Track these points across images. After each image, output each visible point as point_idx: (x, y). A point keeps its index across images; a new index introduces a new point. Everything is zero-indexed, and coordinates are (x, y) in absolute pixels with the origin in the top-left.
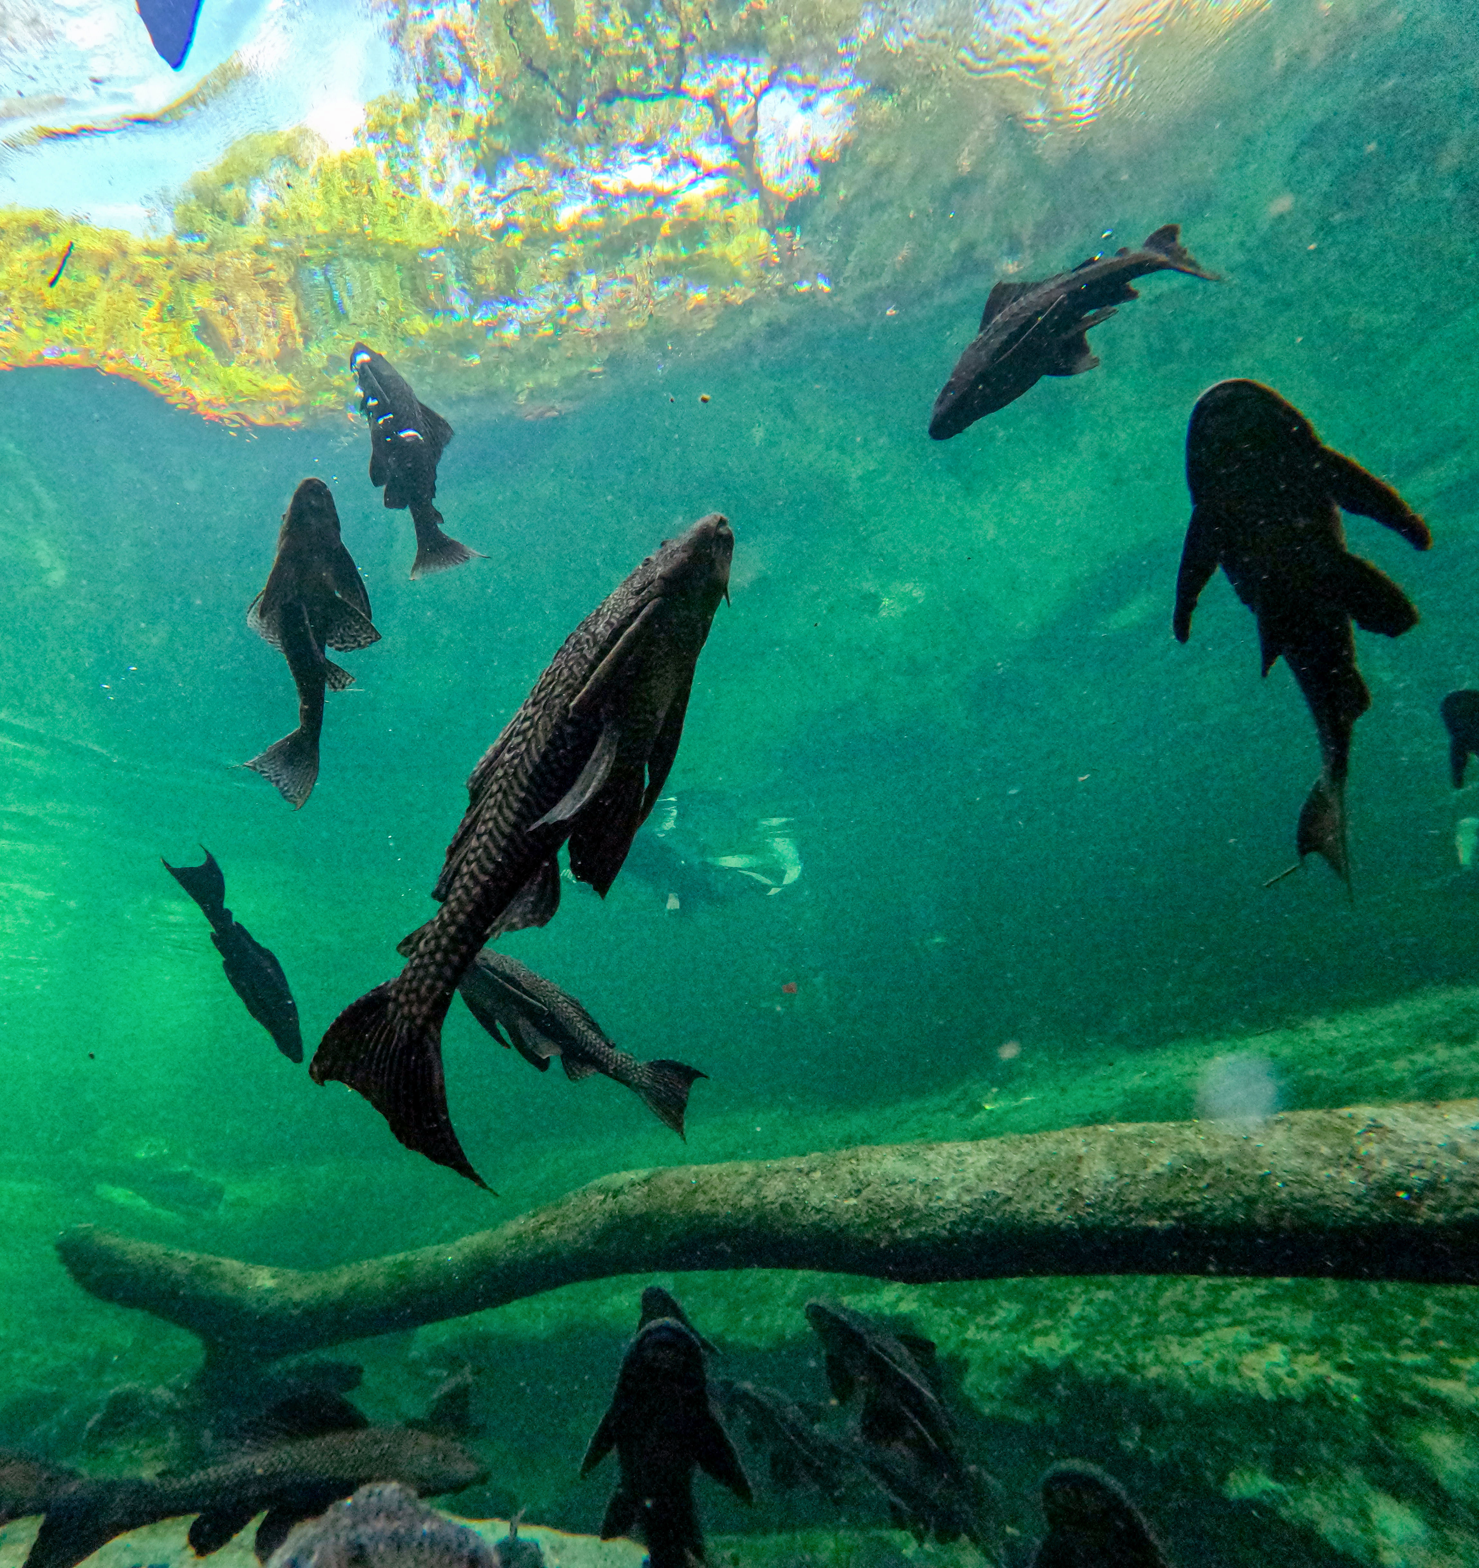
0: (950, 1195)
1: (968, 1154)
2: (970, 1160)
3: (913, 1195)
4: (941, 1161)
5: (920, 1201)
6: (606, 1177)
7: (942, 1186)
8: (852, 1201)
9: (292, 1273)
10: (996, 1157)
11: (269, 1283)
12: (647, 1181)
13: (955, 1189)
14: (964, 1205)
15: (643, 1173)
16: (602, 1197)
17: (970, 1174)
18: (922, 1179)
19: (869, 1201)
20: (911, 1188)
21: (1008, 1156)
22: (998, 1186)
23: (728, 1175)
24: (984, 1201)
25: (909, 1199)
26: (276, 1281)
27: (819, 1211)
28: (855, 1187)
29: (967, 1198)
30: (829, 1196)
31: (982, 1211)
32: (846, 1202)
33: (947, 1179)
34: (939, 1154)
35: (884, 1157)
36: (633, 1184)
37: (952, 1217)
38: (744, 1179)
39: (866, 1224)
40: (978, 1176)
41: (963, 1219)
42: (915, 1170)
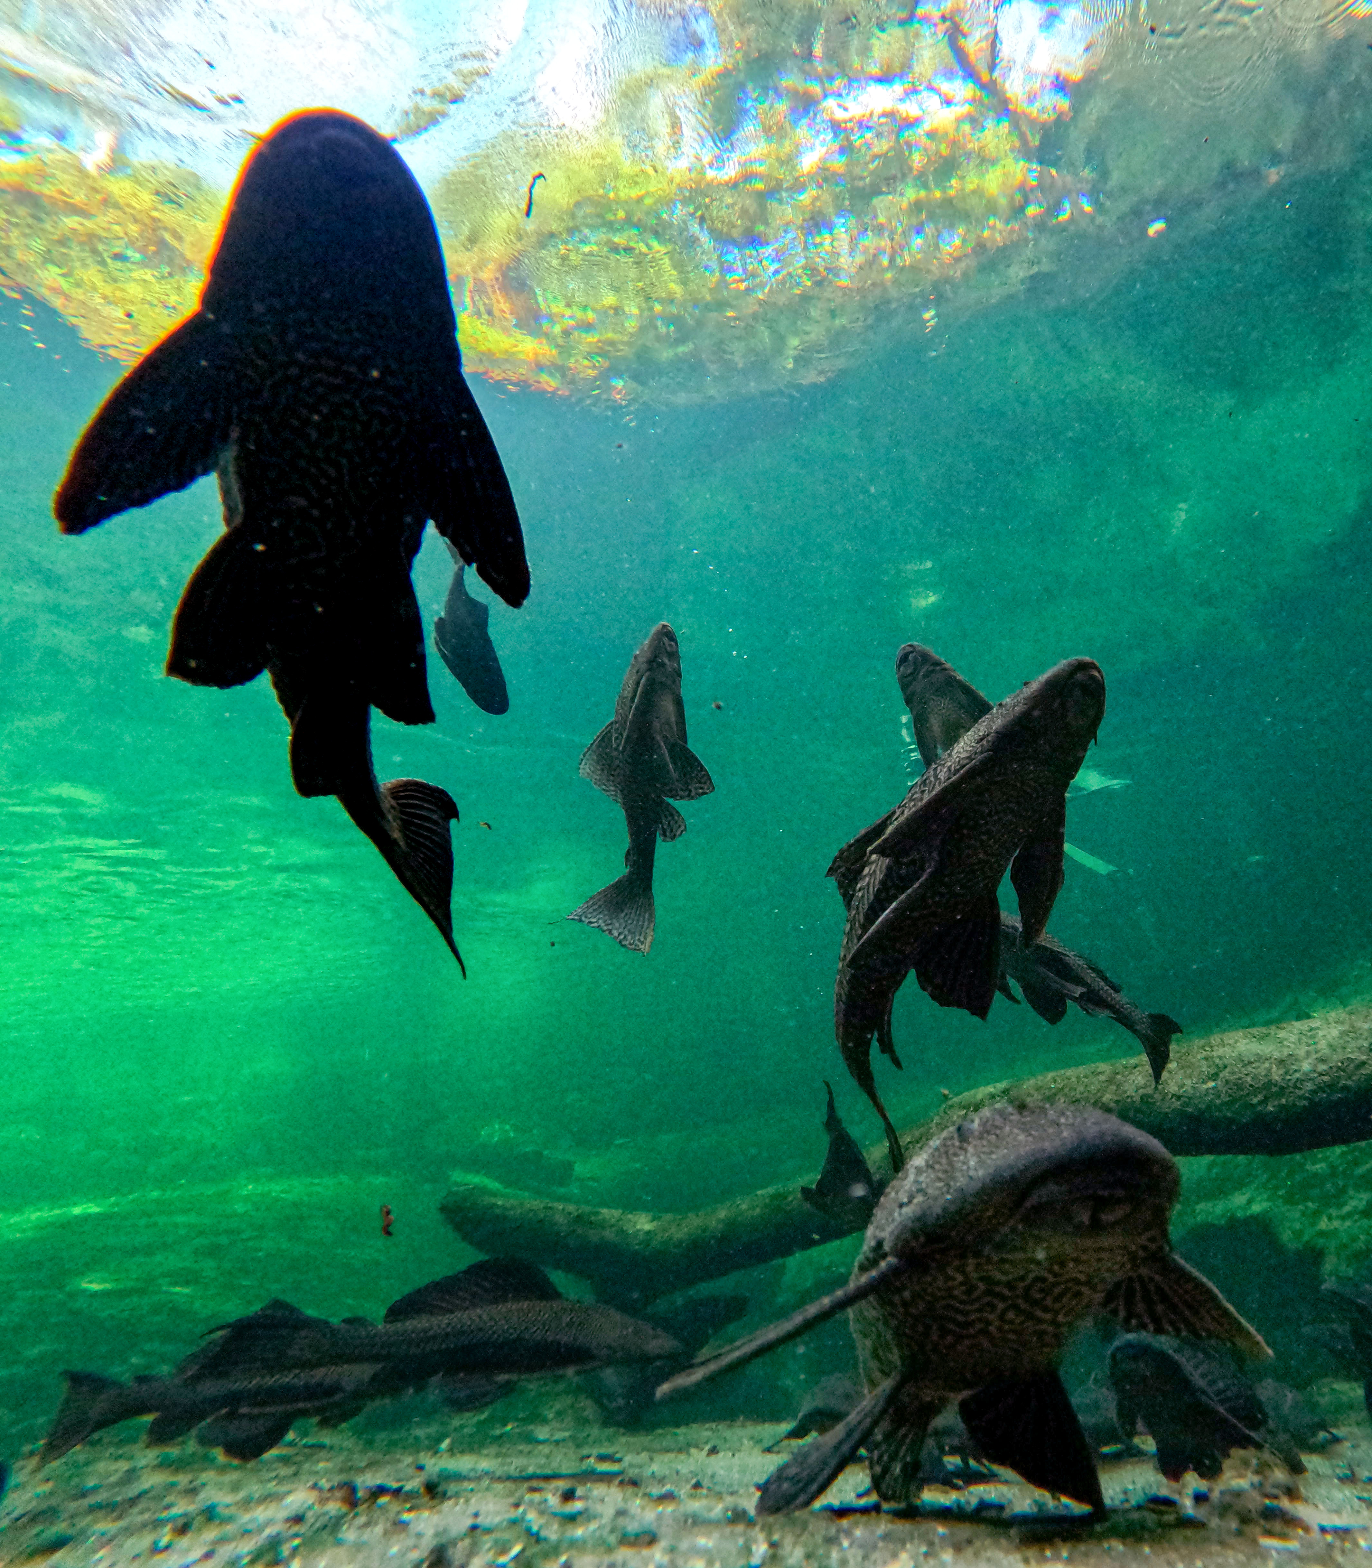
0: (1306, 1066)
1: (1318, 1028)
2: (1321, 1033)
3: (1269, 1070)
4: (1293, 1038)
5: (1276, 1075)
6: (966, 1094)
7: (1296, 1060)
8: (1211, 1084)
9: (668, 1217)
10: (1346, 1027)
11: (648, 1227)
12: (1005, 1092)
13: (1310, 1061)
14: (1321, 1074)
15: (1002, 1085)
16: (964, 1112)
17: (1323, 1045)
18: (1277, 1055)
19: (1227, 1082)
20: (1267, 1065)
21: (1359, 1024)
22: (1352, 1052)
23: (1085, 1077)
24: (1339, 1068)
25: (1266, 1075)
26: (655, 1223)
27: (1179, 1098)
28: (1213, 1070)
29: (1322, 1067)
30: (1188, 1082)
31: (1339, 1077)
32: (1205, 1086)
33: (1301, 1052)
34: (1291, 1032)
35: (1236, 1042)
36: (992, 1096)
37: (1309, 1086)
38: (1102, 1078)
39: (1226, 1103)
40: (1330, 1046)
41: (1320, 1089)
42: (1267, 1049)
